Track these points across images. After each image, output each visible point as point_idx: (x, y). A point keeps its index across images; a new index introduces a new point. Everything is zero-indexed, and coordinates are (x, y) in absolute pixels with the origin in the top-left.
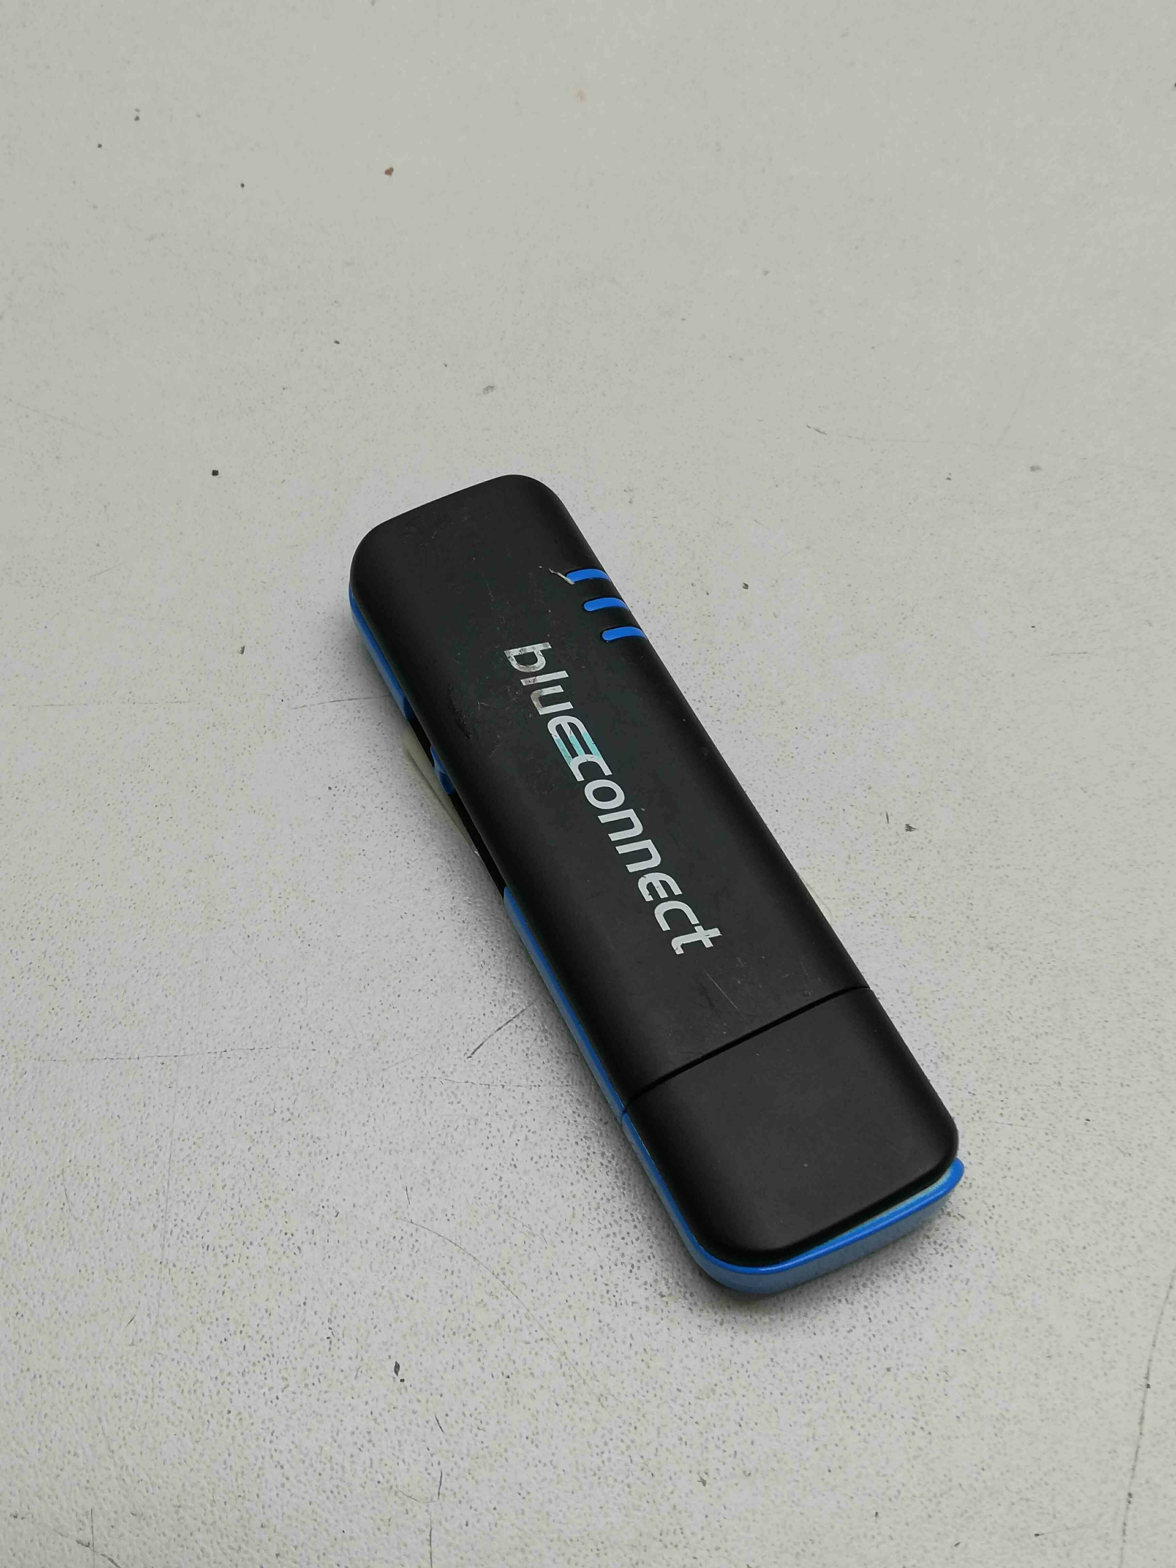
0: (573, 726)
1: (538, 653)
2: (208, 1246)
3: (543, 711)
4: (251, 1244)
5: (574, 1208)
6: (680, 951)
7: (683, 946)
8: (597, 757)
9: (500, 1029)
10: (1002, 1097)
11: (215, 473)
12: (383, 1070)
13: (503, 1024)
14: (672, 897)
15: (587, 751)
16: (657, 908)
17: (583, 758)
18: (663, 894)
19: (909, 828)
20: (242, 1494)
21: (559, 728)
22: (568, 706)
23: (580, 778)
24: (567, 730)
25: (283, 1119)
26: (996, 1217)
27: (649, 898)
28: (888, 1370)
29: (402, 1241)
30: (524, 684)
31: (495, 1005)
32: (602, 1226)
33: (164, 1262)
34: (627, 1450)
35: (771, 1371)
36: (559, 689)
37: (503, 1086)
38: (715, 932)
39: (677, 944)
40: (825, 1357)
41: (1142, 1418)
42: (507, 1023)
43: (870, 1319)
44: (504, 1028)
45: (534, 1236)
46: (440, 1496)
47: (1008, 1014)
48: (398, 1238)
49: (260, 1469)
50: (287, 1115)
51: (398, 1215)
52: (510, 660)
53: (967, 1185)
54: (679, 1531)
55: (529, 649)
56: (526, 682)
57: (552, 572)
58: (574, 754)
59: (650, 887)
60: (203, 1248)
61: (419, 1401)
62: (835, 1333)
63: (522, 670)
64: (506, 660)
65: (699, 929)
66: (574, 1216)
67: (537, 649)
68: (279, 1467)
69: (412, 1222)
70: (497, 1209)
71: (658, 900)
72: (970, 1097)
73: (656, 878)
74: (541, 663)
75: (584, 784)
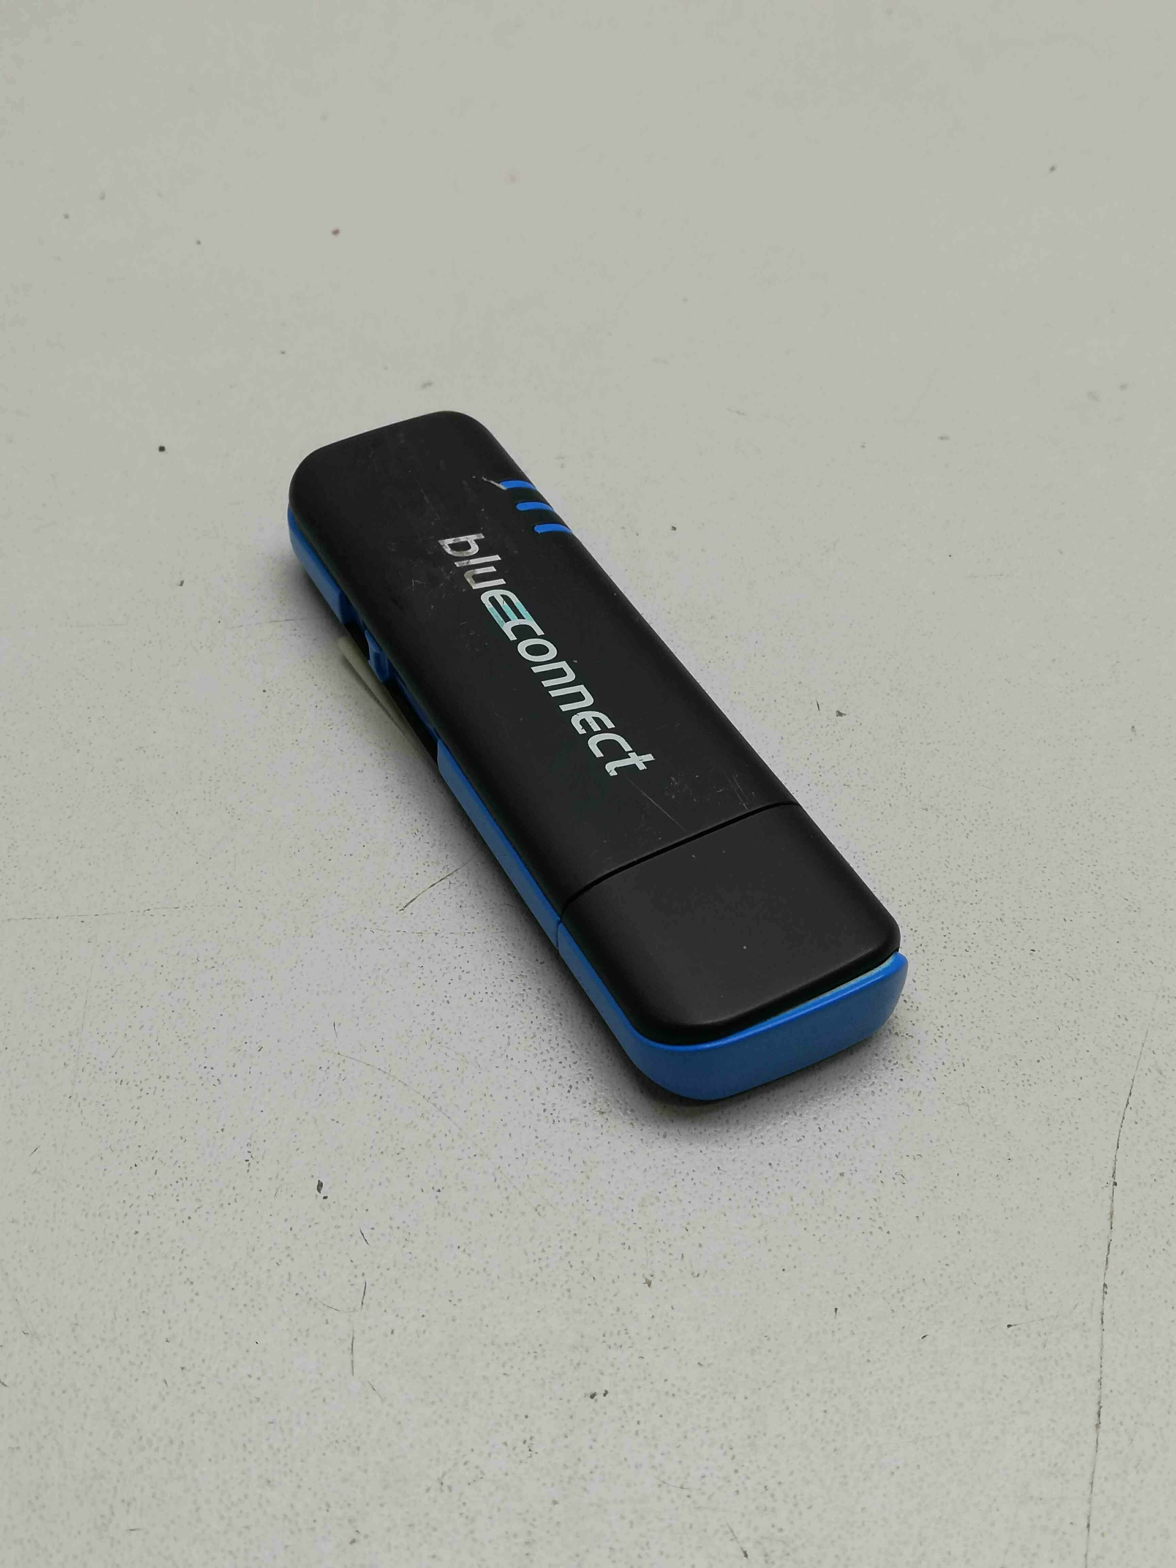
0: (505, 598)
1: (471, 541)
2: (122, 1081)
3: (476, 586)
4: (168, 1077)
5: (509, 1037)
6: (614, 773)
7: (616, 769)
8: (529, 621)
9: (433, 885)
10: (946, 932)
11: (162, 449)
12: (313, 922)
13: (437, 881)
14: (604, 729)
15: (520, 616)
16: (590, 739)
17: (515, 622)
18: (596, 727)
19: (840, 714)
20: (147, 1311)
21: (493, 600)
22: (502, 582)
23: (512, 637)
24: (500, 600)
25: (206, 967)
26: (945, 1036)
27: (581, 731)
28: (842, 1174)
29: (328, 1071)
30: (458, 566)
31: (428, 866)
32: (538, 1052)
33: (74, 1097)
34: (566, 1256)
35: (718, 1179)
36: (492, 569)
37: (436, 934)
38: (649, 757)
39: (611, 768)
40: (774, 1164)
41: (1112, 1214)
42: (441, 880)
43: (820, 1128)
44: (437, 884)
45: (468, 1063)
46: (364, 1306)
47: (946, 863)
48: (324, 1069)
49: (168, 1286)
50: (210, 964)
51: (325, 1048)
52: (444, 548)
53: (914, 1008)
54: (623, 1332)
55: (462, 539)
56: (459, 564)
57: (485, 480)
58: (507, 619)
59: (584, 723)
60: (116, 1082)
61: (342, 1217)
62: (783, 1143)
63: (455, 555)
64: (441, 547)
65: (633, 755)
66: (509, 1044)
67: (471, 539)
68: (188, 1283)
69: (339, 1054)
70: (428, 1040)
71: (591, 733)
72: (912, 933)
73: (589, 716)
74: (475, 549)
75: (517, 643)
